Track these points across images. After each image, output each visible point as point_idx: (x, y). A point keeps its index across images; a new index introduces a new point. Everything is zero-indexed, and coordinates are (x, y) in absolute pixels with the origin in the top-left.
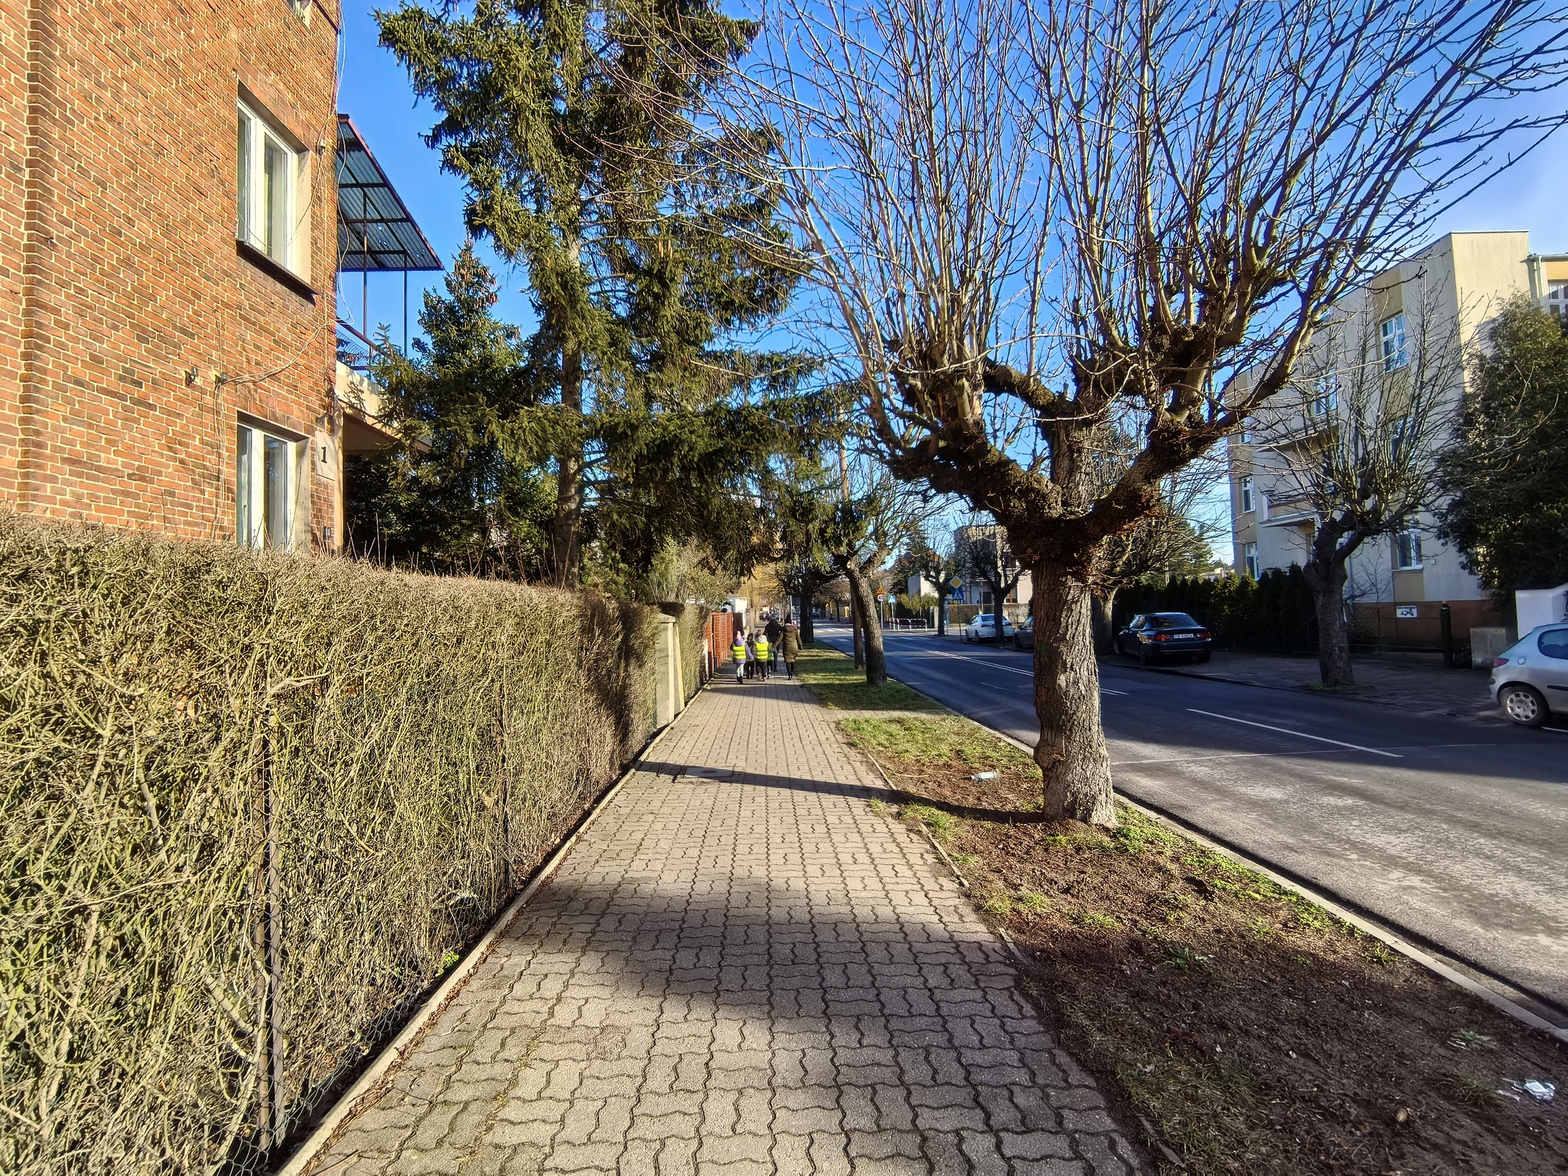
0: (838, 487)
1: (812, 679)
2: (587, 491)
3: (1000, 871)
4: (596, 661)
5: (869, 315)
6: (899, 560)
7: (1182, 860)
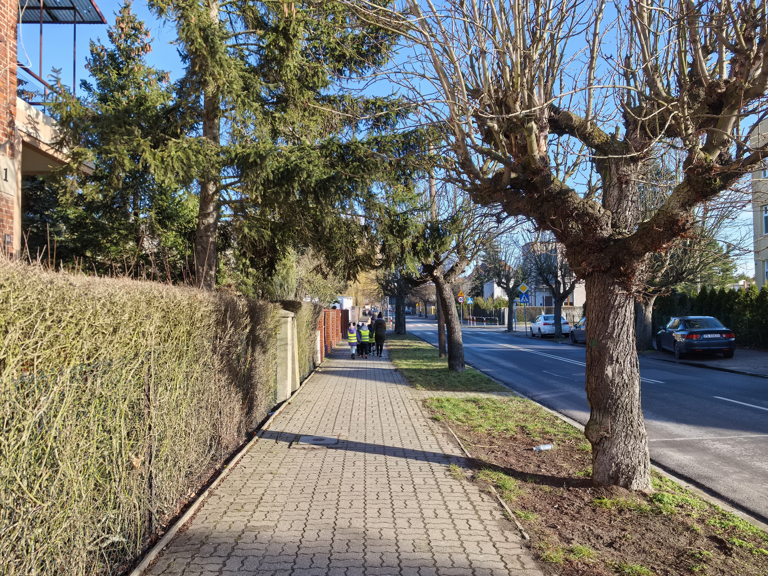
0: (427, 210)
1: (404, 364)
2: (223, 208)
3: (555, 527)
4: (228, 348)
5: (455, 68)
6: (477, 269)
7: (707, 522)
